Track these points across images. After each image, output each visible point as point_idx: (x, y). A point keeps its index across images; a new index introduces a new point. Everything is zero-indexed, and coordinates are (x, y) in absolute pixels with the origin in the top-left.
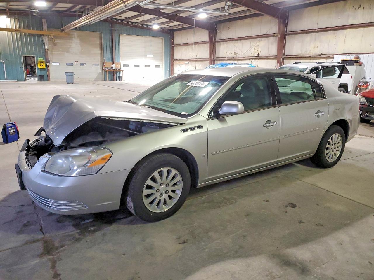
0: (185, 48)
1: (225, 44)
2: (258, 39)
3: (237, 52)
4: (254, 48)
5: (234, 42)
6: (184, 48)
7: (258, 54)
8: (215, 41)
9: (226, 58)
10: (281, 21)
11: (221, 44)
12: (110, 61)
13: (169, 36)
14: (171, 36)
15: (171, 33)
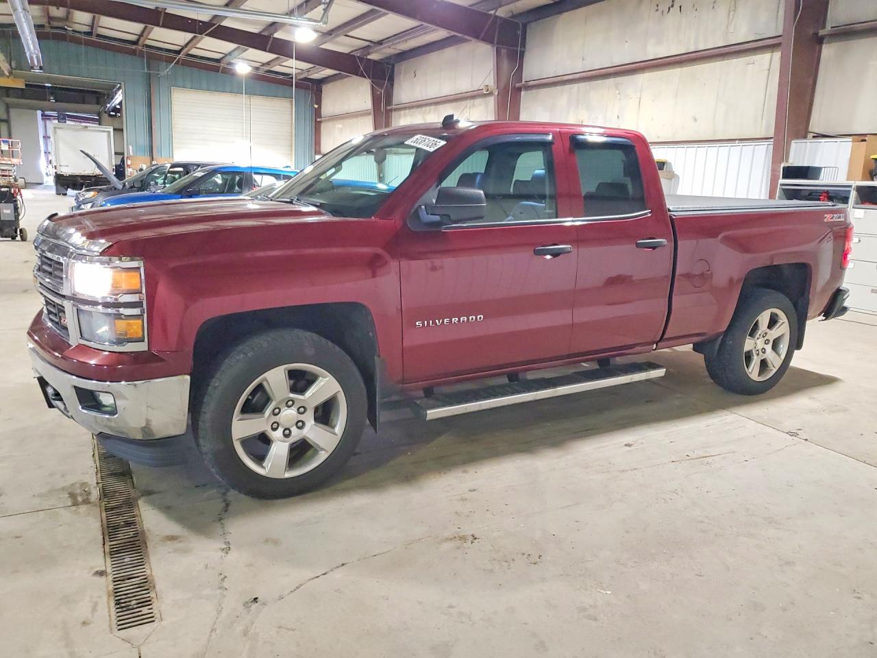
2: (468, 102)
8: (389, 108)
10: (504, 51)
12: (146, 154)
13: (309, 95)
14: (314, 96)
15: (313, 89)
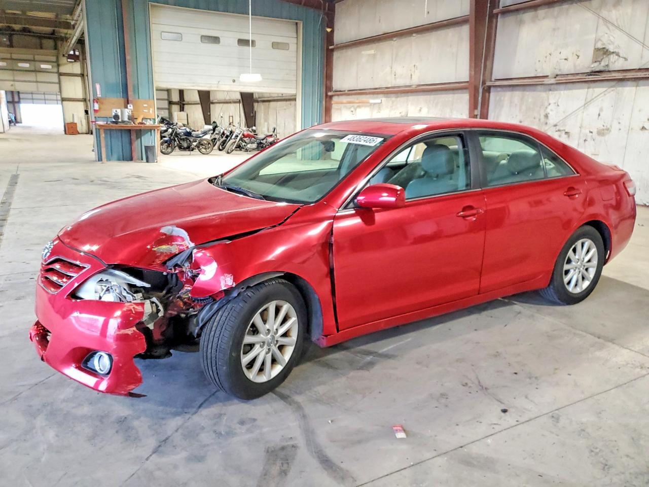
0: (372, 52)
1: (544, 18)
3: (611, 49)
6: (368, 51)
8: (495, 11)
9: (547, 76)
11: (521, 23)
12: (119, 95)
13: (319, 16)
14: (326, 17)
15: (324, 9)
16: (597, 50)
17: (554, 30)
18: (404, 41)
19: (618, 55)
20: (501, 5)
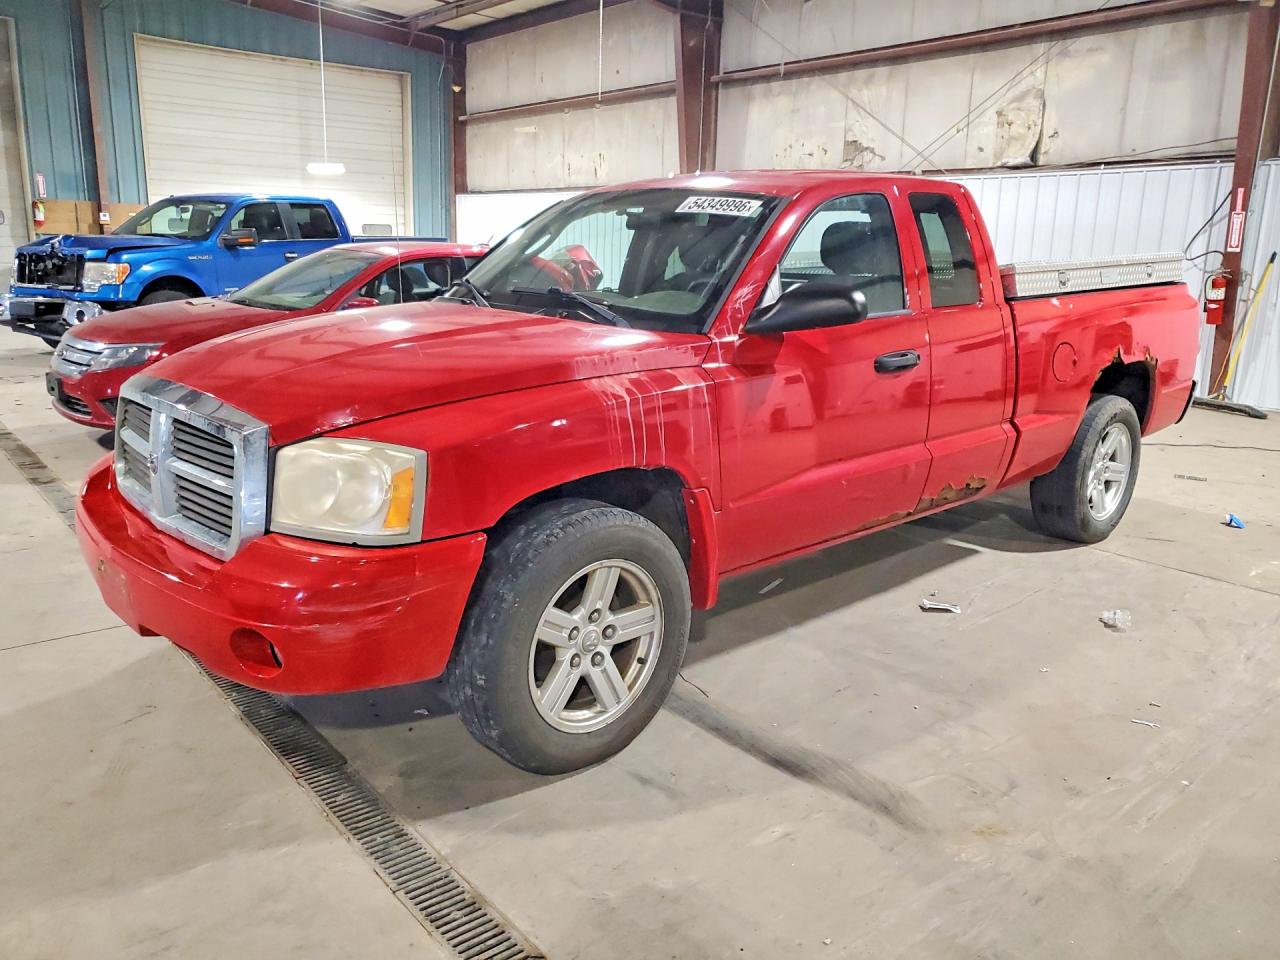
1: (779, 94)
2: (1041, 47)
3: (865, 143)
4: (999, 114)
5: (843, 76)
7: (1034, 155)
8: (714, 78)
11: (749, 98)
12: (81, 195)
13: (439, 64)
14: (451, 67)
15: (448, 52)
16: (848, 144)
17: (793, 111)
18: (581, 114)
19: (872, 151)
20: (721, 71)
